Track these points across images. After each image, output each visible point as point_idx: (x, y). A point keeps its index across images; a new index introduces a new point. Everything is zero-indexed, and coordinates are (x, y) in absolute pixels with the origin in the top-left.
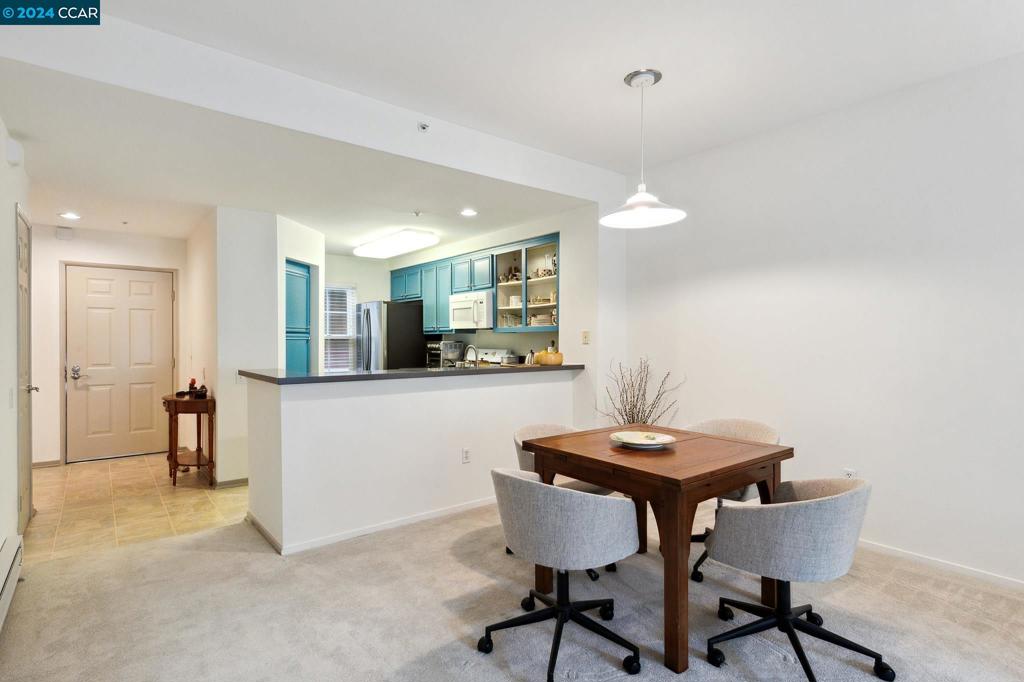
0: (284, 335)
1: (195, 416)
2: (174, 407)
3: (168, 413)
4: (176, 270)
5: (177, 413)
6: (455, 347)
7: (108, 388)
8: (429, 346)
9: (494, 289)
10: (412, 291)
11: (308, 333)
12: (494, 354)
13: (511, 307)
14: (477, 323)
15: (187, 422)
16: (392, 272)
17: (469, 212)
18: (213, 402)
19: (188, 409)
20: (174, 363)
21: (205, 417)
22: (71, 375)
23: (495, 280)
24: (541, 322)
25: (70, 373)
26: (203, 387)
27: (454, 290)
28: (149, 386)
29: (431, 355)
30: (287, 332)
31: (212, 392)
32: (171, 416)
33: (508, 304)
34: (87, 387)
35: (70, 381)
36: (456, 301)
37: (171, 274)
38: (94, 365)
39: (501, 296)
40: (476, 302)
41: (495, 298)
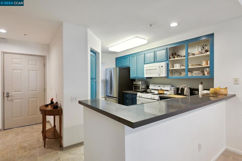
0: (90, 80)
1: (53, 117)
2: (45, 112)
3: (42, 115)
4: (46, 56)
5: (45, 115)
6: (145, 84)
7: (20, 100)
8: (134, 83)
9: (168, 62)
10: (126, 64)
11: (96, 79)
12: (164, 87)
13: (175, 68)
14: (159, 75)
15: (50, 118)
16: (116, 58)
17: (174, 24)
18: (62, 110)
19: (50, 113)
20: (45, 90)
21: (57, 117)
23: (168, 58)
24: (196, 74)
25: (5, 95)
26: (57, 103)
27: (145, 63)
28: (36, 99)
29: (135, 87)
30: (91, 79)
31: (60, 105)
32: (43, 117)
33: (174, 68)
34: (12, 100)
35: (6, 98)
36: (147, 67)
37: (44, 58)
38: (15, 92)
39: (171, 64)
40: (159, 67)
41: (168, 65)
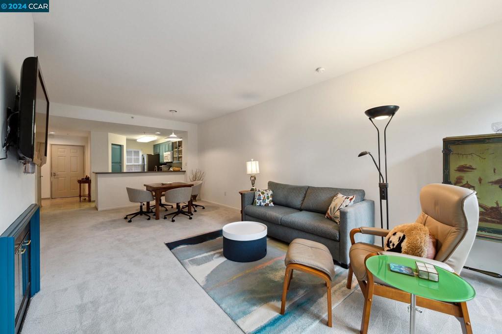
2: (81, 182)
4: (85, 146)
7: (64, 178)
9: (173, 151)
11: (120, 163)
14: (170, 160)
16: (154, 145)
18: (91, 180)
19: (84, 182)
21: (88, 184)
22: (53, 175)
23: (173, 149)
25: (53, 174)
26: (89, 177)
27: (166, 151)
30: (112, 163)
31: (91, 178)
32: (80, 184)
34: (58, 178)
35: (53, 176)
36: (166, 154)
37: (83, 147)
38: (60, 172)
39: (175, 153)
40: (169, 154)
